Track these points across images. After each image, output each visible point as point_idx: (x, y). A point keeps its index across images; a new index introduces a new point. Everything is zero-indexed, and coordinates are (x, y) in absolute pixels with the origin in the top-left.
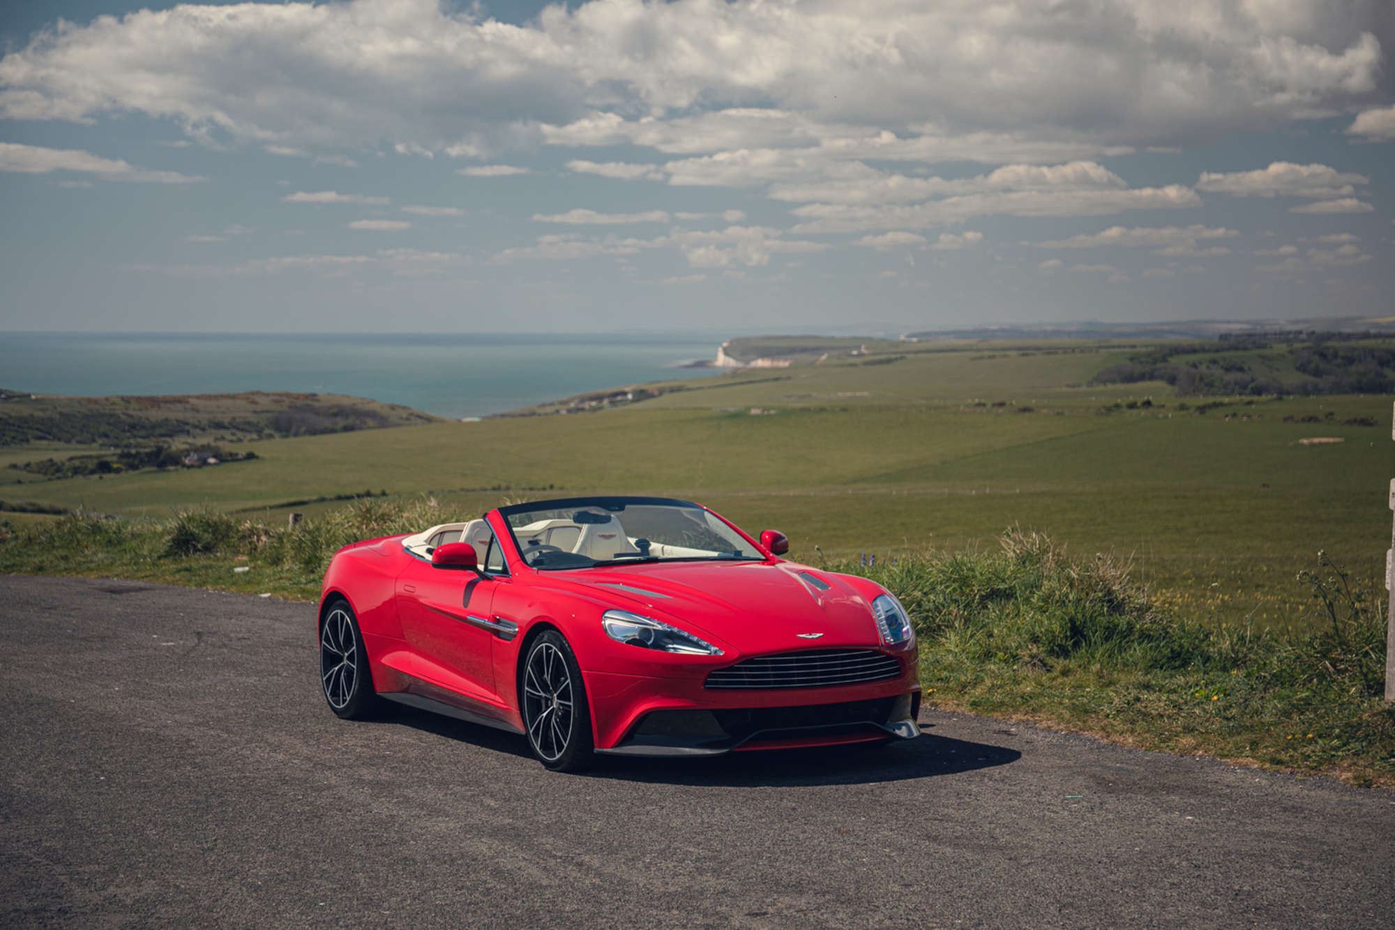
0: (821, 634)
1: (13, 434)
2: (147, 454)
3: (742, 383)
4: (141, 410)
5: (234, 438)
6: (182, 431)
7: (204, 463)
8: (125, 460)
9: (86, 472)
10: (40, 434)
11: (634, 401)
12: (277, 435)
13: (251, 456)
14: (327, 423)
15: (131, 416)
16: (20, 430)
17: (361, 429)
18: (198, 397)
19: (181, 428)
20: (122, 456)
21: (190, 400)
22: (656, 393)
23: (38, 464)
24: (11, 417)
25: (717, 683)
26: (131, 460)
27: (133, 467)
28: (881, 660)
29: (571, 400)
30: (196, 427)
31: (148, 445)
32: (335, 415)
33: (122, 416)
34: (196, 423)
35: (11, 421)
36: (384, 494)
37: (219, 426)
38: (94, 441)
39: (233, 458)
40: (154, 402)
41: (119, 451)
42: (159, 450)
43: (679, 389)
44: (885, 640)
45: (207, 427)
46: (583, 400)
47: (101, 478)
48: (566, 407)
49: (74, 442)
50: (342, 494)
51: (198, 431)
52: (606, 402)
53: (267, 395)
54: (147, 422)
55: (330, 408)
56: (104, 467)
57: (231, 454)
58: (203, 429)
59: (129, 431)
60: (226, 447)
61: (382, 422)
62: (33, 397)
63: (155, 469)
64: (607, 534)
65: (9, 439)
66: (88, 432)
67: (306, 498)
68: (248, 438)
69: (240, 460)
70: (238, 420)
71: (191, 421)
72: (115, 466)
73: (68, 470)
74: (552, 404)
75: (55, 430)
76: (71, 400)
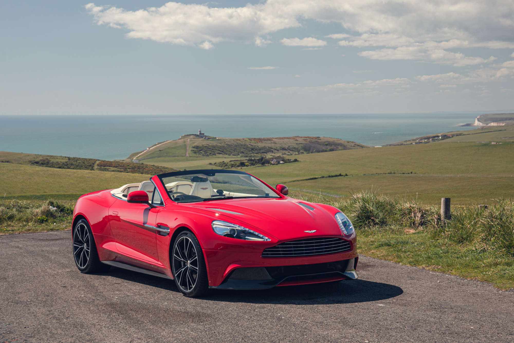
0: (315, 231)
1: (210, 152)
2: (258, 159)
3: (486, 132)
4: (255, 143)
5: (289, 154)
6: (270, 151)
7: (279, 163)
8: (250, 162)
9: (236, 166)
10: (219, 152)
11: (441, 139)
12: (305, 152)
13: (296, 160)
14: (324, 148)
15: (252, 146)
16: (213, 150)
17: (336, 150)
18: (276, 138)
19: (270, 150)
20: (249, 160)
21: (273, 139)
22: (451, 136)
23: (219, 163)
24: (209, 146)
25: (267, 254)
26: (252, 162)
27: (253, 164)
28: (343, 242)
29: (417, 139)
30: (275, 149)
31: (258, 156)
32: (327, 145)
33: (248, 145)
34: (276, 148)
35: (210, 147)
36: (346, 175)
37: (284, 149)
38: (239, 155)
39: (289, 161)
40: (260, 140)
41: (248, 158)
42: (262, 158)
43: (460, 135)
44: (343, 233)
45: (279, 150)
46: (421, 139)
47: (241, 168)
48: (415, 142)
49: (231, 155)
50: (330, 175)
51: (276, 151)
52: (431, 139)
53: (301, 137)
54: (258, 148)
55: (325, 142)
56: (242, 164)
57: (288, 160)
58: (278, 150)
59: (251, 151)
60: (287, 157)
61: (345, 147)
62: (217, 138)
63: (260, 165)
64: (204, 187)
65: (209, 154)
66: (236, 151)
67: (317, 177)
68: (294, 154)
69: (292, 162)
70: (291, 147)
71: (273, 147)
72: (247, 164)
73: (229, 165)
74: (410, 141)
75: (225, 151)
76: (231, 139)
